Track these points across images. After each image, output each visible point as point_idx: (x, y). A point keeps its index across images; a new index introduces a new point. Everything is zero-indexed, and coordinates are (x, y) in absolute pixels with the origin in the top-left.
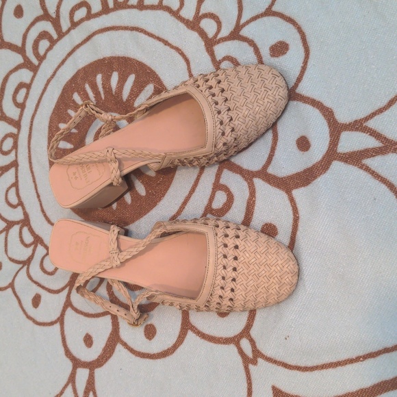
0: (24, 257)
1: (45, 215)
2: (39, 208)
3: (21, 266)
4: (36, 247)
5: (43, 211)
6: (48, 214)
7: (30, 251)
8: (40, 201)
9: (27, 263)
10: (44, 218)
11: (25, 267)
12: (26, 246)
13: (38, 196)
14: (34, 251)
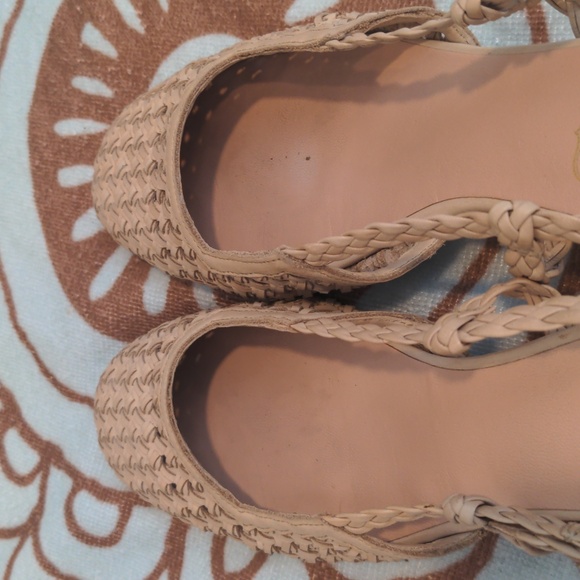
0: (18, 517)
1: (56, 383)
2: (35, 368)
3: (14, 542)
4: (45, 477)
5: (46, 373)
6: (63, 376)
7: (32, 492)
8: (30, 347)
9: (29, 529)
10: (54, 391)
11: (29, 542)
12: (22, 481)
13: (23, 336)
14: (43, 488)
